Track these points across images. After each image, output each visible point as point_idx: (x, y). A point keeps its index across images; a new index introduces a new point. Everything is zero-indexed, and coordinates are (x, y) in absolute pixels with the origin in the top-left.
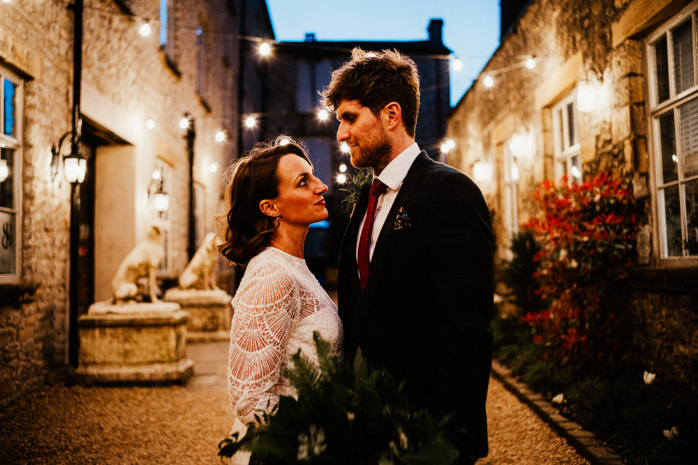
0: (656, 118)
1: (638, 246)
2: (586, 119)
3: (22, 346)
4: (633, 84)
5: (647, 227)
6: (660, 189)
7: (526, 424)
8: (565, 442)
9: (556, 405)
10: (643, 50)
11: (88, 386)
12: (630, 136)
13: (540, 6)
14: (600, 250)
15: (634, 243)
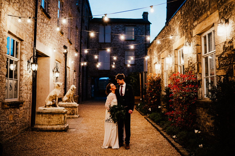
0: (204, 58)
1: (198, 94)
2: (186, 56)
3: (19, 119)
4: (198, 48)
5: (201, 88)
6: (204, 78)
7: (165, 144)
8: (174, 148)
9: (173, 139)
10: (201, 38)
11: (38, 131)
12: (196, 63)
13: (174, 20)
14: (187, 95)
15: (197, 93)
